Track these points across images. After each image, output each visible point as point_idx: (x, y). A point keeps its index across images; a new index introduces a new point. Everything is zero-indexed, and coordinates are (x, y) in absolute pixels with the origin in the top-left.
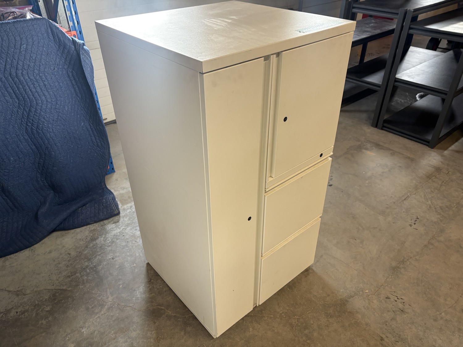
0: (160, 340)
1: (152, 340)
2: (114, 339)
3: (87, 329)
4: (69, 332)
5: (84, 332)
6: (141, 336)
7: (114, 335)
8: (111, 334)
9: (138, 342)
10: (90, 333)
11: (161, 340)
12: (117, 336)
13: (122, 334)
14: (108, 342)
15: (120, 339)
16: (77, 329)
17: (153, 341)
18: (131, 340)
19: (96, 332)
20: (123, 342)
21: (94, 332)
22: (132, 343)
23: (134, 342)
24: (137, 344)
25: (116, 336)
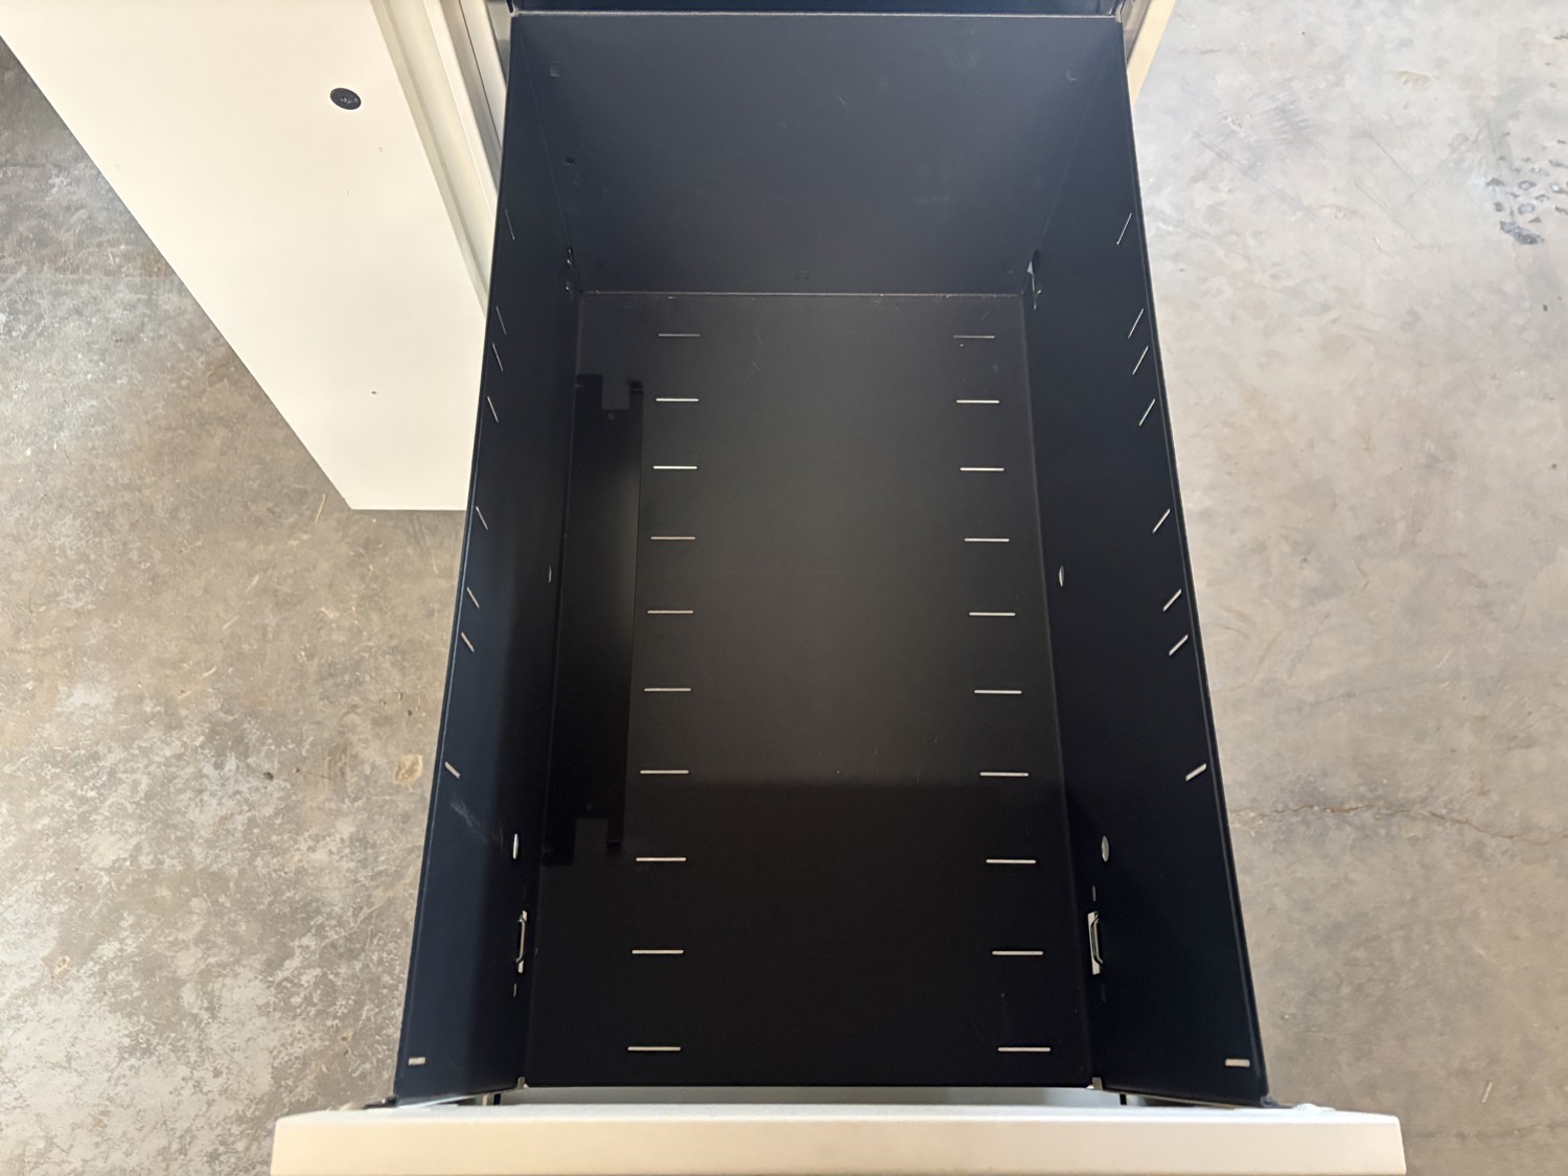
0: (222, 380)
1: (201, 360)
2: (108, 273)
3: (70, 184)
4: (21, 158)
5: (53, 186)
6: (185, 324)
7: (117, 260)
8: (115, 250)
9: (160, 337)
10: (64, 204)
11: (225, 380)
12: (123, 270)
13: (141, 275)
14: (87, 272)
15: (121, 287)
16: (44, 166)
17: (200, 366)
18: (148, 312)
19: (82, 211)
20: (122, 303)
21: (77, 209)
22: (143, 325)
23: (149, 327)
24: (153, 339)
25: (120, 266)
